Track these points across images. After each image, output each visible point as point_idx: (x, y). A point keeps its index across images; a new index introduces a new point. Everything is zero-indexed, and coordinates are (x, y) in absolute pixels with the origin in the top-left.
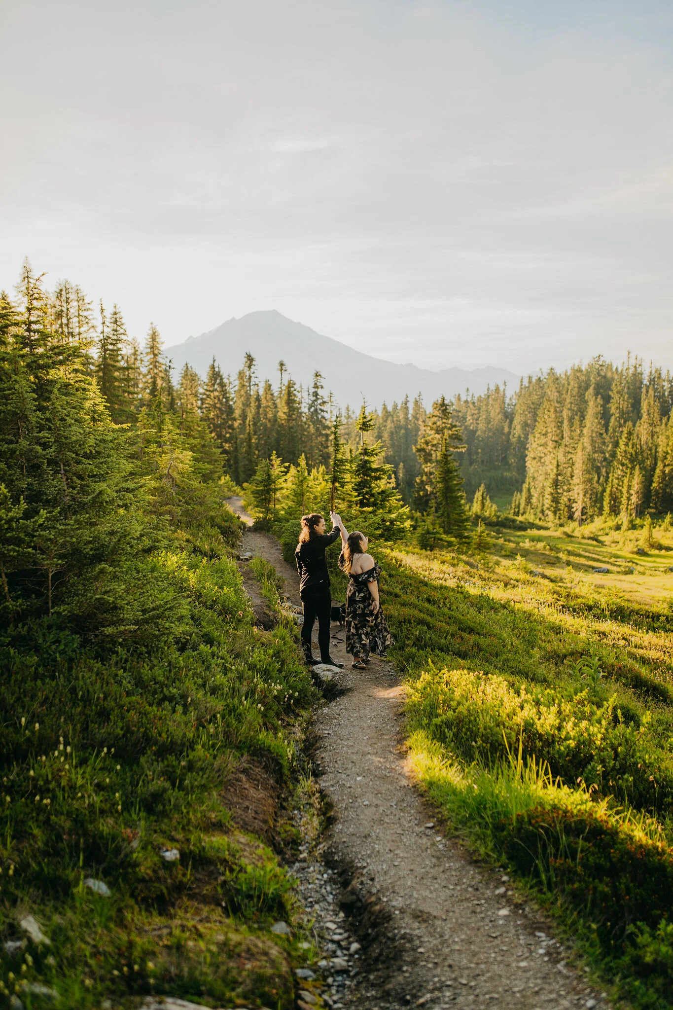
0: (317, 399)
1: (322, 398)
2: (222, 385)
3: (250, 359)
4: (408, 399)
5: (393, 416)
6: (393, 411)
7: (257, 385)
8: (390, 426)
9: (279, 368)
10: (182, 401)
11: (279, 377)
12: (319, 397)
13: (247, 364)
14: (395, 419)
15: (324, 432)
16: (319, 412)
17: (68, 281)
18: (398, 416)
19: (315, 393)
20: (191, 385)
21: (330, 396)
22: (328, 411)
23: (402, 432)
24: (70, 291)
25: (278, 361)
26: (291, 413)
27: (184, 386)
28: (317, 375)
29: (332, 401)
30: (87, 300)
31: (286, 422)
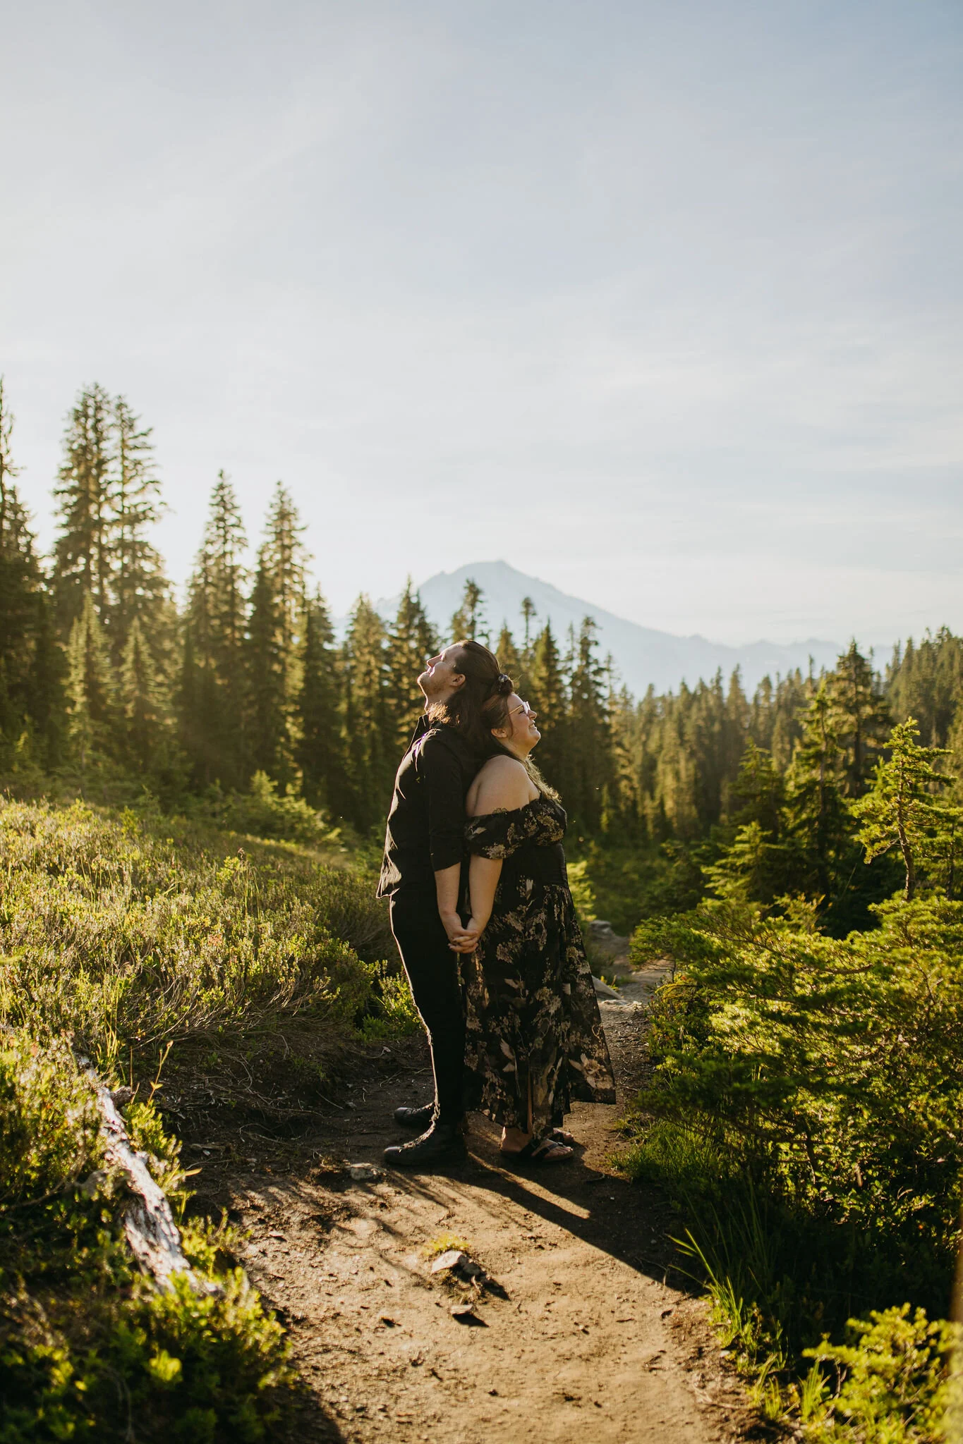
0: (588, 664)
1: (596, 662)
2: (424, 627)
3: (474, 592)
4: (722, 674)
5: (699, 701)
6: (699, 693)
7: (487, 636)
8: (696, 717)
9: (524, 610)
10: (353, 663)
11: (524, 624)
12: (591, 661)
13: (470, 599)
14: (704, 706)
15: (600, 721)
16: (593, 686)
17: (101, 386)
18: (707, 702)
19: (585, 654)
20: (368, 630)
21: (610, 659)
22: (607, 684)
23: (716, 727)
24: (105, 406)
25: (522, 599)
26: (554, 678)
27: (357, 635)
28: (588, 622)
29: (612, 666)
30: (140, 427)
31: (544, 696)
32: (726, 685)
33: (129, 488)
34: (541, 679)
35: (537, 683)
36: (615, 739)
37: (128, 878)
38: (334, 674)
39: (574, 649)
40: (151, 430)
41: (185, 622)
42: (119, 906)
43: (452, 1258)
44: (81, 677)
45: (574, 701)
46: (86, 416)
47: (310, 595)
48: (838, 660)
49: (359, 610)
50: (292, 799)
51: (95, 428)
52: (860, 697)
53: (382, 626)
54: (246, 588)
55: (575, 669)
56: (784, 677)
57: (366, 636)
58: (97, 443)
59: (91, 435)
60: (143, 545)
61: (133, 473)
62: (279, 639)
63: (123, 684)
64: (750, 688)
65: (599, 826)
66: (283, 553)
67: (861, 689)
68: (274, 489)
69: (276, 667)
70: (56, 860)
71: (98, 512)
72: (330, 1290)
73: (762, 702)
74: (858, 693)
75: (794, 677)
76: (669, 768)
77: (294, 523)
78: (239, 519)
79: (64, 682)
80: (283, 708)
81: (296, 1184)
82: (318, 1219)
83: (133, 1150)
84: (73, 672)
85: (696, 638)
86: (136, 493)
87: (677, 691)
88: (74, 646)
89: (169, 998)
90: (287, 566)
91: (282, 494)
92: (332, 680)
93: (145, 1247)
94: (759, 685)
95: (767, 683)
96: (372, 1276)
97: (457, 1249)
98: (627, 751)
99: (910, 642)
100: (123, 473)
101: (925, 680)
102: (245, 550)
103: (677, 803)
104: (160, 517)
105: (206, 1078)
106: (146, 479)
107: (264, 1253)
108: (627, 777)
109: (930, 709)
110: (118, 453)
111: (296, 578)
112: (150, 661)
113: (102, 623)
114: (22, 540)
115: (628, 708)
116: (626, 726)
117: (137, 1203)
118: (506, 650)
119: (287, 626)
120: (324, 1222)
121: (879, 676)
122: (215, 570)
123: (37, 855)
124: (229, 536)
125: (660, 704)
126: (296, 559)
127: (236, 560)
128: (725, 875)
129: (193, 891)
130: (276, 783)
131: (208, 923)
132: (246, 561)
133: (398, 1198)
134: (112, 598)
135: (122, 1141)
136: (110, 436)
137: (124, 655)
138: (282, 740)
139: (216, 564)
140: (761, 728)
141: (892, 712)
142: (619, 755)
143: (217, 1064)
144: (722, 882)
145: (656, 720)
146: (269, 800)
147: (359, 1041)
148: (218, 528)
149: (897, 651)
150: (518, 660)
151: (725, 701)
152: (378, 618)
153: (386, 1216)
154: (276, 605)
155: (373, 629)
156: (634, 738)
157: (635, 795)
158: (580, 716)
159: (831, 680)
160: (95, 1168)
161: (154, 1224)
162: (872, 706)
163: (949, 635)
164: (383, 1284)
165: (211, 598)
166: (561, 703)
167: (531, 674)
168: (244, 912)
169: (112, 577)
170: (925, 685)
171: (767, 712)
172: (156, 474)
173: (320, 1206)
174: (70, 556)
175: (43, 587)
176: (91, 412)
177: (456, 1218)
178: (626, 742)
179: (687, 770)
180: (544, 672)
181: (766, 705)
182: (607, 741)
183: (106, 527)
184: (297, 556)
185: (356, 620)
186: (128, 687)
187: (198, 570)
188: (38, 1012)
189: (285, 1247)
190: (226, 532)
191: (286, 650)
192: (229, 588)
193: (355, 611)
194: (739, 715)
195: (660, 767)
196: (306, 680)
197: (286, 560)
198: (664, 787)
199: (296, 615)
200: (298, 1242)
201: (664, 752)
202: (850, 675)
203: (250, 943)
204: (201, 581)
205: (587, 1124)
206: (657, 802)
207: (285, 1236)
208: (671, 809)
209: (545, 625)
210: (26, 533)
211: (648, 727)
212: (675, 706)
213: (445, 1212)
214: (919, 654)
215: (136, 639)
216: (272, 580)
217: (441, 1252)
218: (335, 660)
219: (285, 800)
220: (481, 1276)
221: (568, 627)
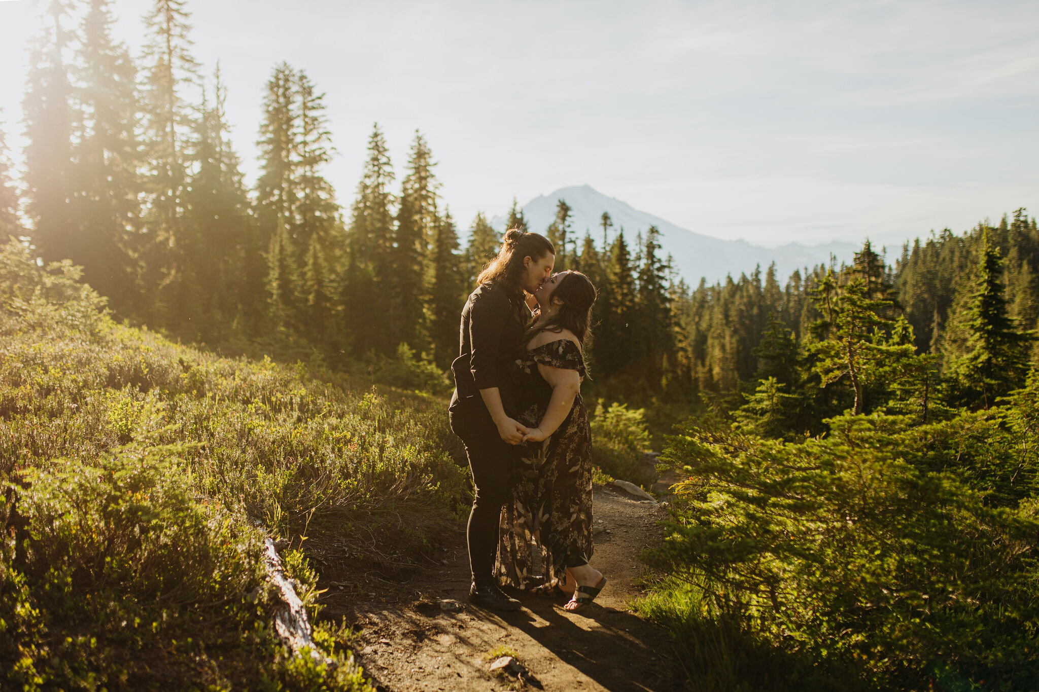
0: (653, 263)
1: (659, 261)
3: (564, 209)
4: (760, 269)
5: (741, 290)
6: (741, 284)
7: (574, 242)
8: (739, 302)
9: (603, 222)
10: (473, 264)
11: (603, 233)
12: (655, 260)
13: (561, 215)
14: (745, 294)
15: (662, 306)
16: (656, 279)
17: (288, 64)
18: (748, 291)
19: (651, 255)
20: (484, 240)
21: (670, 259)
22: (667, 277)
23: (755, 311)
24: (291, 79)
25: (601, 213)
26: (625, 273)
27: (476, 243)
28: (653, 231)
29: (672, 264)
30: (316, 93)
31: (618, 287)
32: (763, 278)
33: (309, 138)
34: (615, 274)
35: (612, 277)
36: (673, 320)
37: (296, 407)
38: (459, 273)
39: (641, 251)
40: (324, 94)
41: (350, 235)
42: (289, 425)
43: (505, 661)
44: (277, 275)
45: (641, 291)
46: (278, 86)
47: (441, 214)
48: (854, 256)
49: (478, 224)
50: (426, 362)
51: (284, 95)
52: (872, 286)
53: (495, 236)
54: (394, 210)
55: (642, 266)
56: (811, 271)
57: (483, 244)
58: (286, 106)
59: (282, 100)
60: (320, 179)
61: (311, 127)
62: (418, 246)
63: (306, 281)
64: (783, 280)
65: (660, 385)
66: (420, 182)
67: (873, 279)
68: (413, 135)
69: (416, 268)
70: (248, 394)
71: (287, 156)
72: (419, 677)
73: (792, 291)
74: (870, 282)
75: (819, 271)
76: (716, 342)
77: (428, 160)
78: (389, 158)
79: (266, 280)
80: (421, 297)
81: (401, 610)
82: (415, 633)
83: (285, 578)
84: (271, 273)
85: (740, 241)
86: (314, 142)
87: (723, 283)
88: (272, 254)
89: (319, 485)
90: (424, 193)
91: (419, 138)
92: (457, 277)
93: (287, 634)
94: (791, 278)
95: (797, 275)
96: (449, 670)
97: (510, 656)
98: (683, 329)
99: (917, 241)
100: (305, 128)
101: (929, 272)
102: (393, 181)
103: (722, 369)
104: (331, 159)
105: (344, 540)
106: (321, 131)
107: (376, 652)
108: (683, 349)
109: (933, 295)
110: (301, 112)
111: (430, 201)
112: (324, 264)
113: (292, 237)
114: (236, 179)
115: (685, 296)
116: (682, 310)
117: (284, 608)
118: (588, 253)
119: (424, 237)
120: (419, 636)
121: (890, 269)
122: (371, 196)
123: (236, 391)
124: (381, 172)
125: (710, 293)
126: (430, 187)
127: (385, 190)
128: (747, 417)
129: (341, 416)
130: (414, 351)
131: (349, 436)
132: (394, 189)
133: (472, 623)
134: (298, 219)
135: (278, 571)
136: (295, 100)
137: (306, 259)
138: (421, 321)
139: (373, 192)
140: (792, 311)
141: (900, 298)
142: (677, 332)
143: (351, 531)
144: (745, 422)
145: (706, 305)
146: (410, 363)
147: (453, 520)
148: (374, 165)
149: (906, 249)
150: (598, 261)
151: (762, 290)
152: (491, 229)
153: (463, 633)
154: (416, 221)
155: (488, 239)
156: (689, 319)
157: (689, 363)
158: (646, 302)
159: (849, 272)
160: (258, 585)
161: (295, 621)
162: (883, 292)
163: (951, 235)
164: (456, 675)
165: (369, 218)
166: (631, 292)
167: (608, 270)
168: (375, 431)
169: (298, 203)
170: (929, 276)
171: (796, 298)
172: (328, 127)
173: (418, 625)
174: (268, 189)
175: (250, 212)
176: (281, 83)
177: (512, 637)
178: (683, 323)
179: (731, 343)
180: (617, 269)
181: (796, 293)
182: (668, 321)
183: (293, 167)
184: (431, 185)
185: (475, 232)
186: (310, 283)
187: (359, 197)
188: (228, 490)
189: (390, 649)
190: (380, 169)
191: (423, 255)
192: (382, 210)
193: (475, 225)
194: (774, 301)
195: (710, 341)
196: (437, 277)
197: (423, 188)
198: (712, 357)
199: (431, 228)
200: (400, 647)
201: (713, 330)
202: (864, 267)
203: (377, 450)
204: (361, 205)
205: (615, 581)
206: (707, 369)
207: (391, 643)
208: (718, 374)
209: (619, 233)
210: (238, 174)
211: (700, 310)
212: (722, 295)
213: (504, 633)
214: (925, 251)
215: (315, 248)
216: (413, 203)
217: (498, 657)
218: (460, 262)
219: (421, 363)
220: (524, 674)
221: (637, 234)
